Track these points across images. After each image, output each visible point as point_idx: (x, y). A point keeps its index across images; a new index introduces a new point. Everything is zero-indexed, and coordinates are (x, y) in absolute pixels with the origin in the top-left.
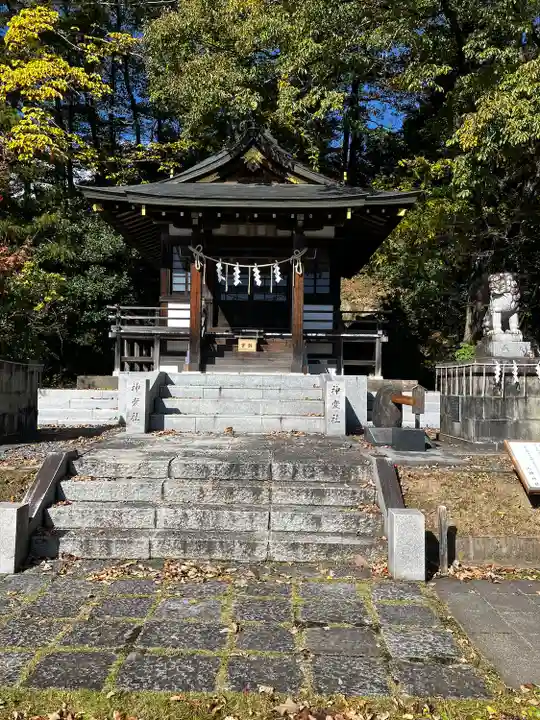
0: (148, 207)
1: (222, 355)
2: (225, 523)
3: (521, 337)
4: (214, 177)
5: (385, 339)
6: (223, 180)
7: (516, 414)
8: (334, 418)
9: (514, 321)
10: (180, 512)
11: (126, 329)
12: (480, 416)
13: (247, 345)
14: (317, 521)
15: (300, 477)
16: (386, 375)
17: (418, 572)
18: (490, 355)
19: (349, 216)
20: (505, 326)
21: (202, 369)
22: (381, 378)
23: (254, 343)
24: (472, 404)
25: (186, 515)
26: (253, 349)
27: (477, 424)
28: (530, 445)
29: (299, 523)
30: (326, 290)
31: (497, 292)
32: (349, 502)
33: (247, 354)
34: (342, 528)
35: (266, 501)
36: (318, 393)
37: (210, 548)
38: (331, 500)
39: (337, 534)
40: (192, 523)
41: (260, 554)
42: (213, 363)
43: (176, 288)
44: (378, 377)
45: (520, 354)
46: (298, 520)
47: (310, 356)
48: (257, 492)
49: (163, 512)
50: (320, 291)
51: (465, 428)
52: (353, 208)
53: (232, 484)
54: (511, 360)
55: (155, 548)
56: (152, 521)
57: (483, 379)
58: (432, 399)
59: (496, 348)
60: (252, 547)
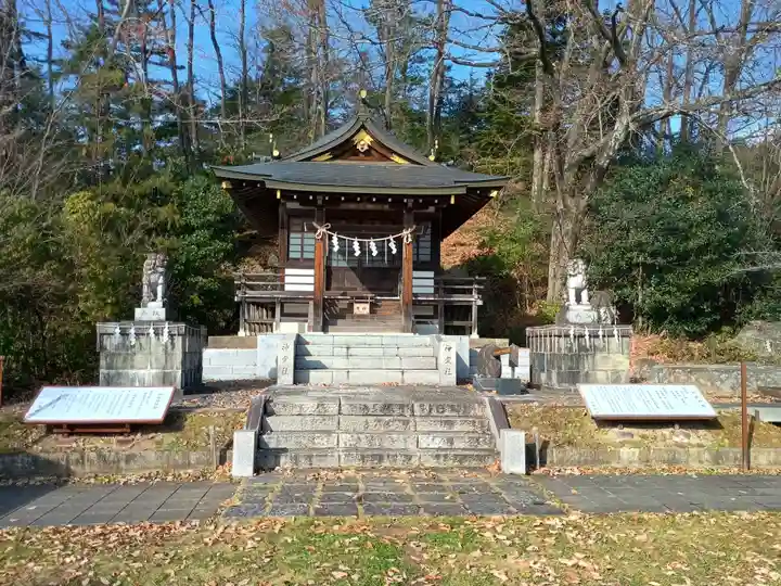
0: (282, 191)
1: (344, 318)
2: (386, 445)
3: (590, 307)
4: (327, 156)
5: (480, 303)
6: (335, 158)
7: (586, 366)
8: (447, 372)
9: (585, 294)
10: (356, 436)
11: (251, 293)
12: (560, 368)
13: (362, 309)
14: (451, 441)
15: (434, 413)
16: (482, 335)
17: (521, 468)
18: (567, 322)
19: (452, 202)
20: (578, 300)
21: (325, 329)
22: (477, 337)
23: (368, 306)
24: (555, 359)
25: (359, 438)
26: (367, 311)
27: (558, 374)
28: (594, 387)
29: (438, 443)
30: (428, 258)
31: (571, 273)
32: (471, 429)
33: (363, 316)
34: (467, 446)
35: (412, 429)
36: (430, 351)
37: (381, 458)
38: (457, 428)
39: (464, 449)
40: (364, 444)
41: (415, 462)
42: (335, 324)
43: (292, 255)
44: (475, 335)
45: (590, 320)
46: (437, 440)
47: (416, 317)
48: (406, 423)
49: (344, 437)
50: (422, 258)
51: (549, 378)
52: (456, 196)
53: (387, 419)
54: (582, 325)
55: (342, 460)
56: (336, 443)
57: (562, 340)
58: (524, 355)
59: (571, 316)
60: (409, 458)
